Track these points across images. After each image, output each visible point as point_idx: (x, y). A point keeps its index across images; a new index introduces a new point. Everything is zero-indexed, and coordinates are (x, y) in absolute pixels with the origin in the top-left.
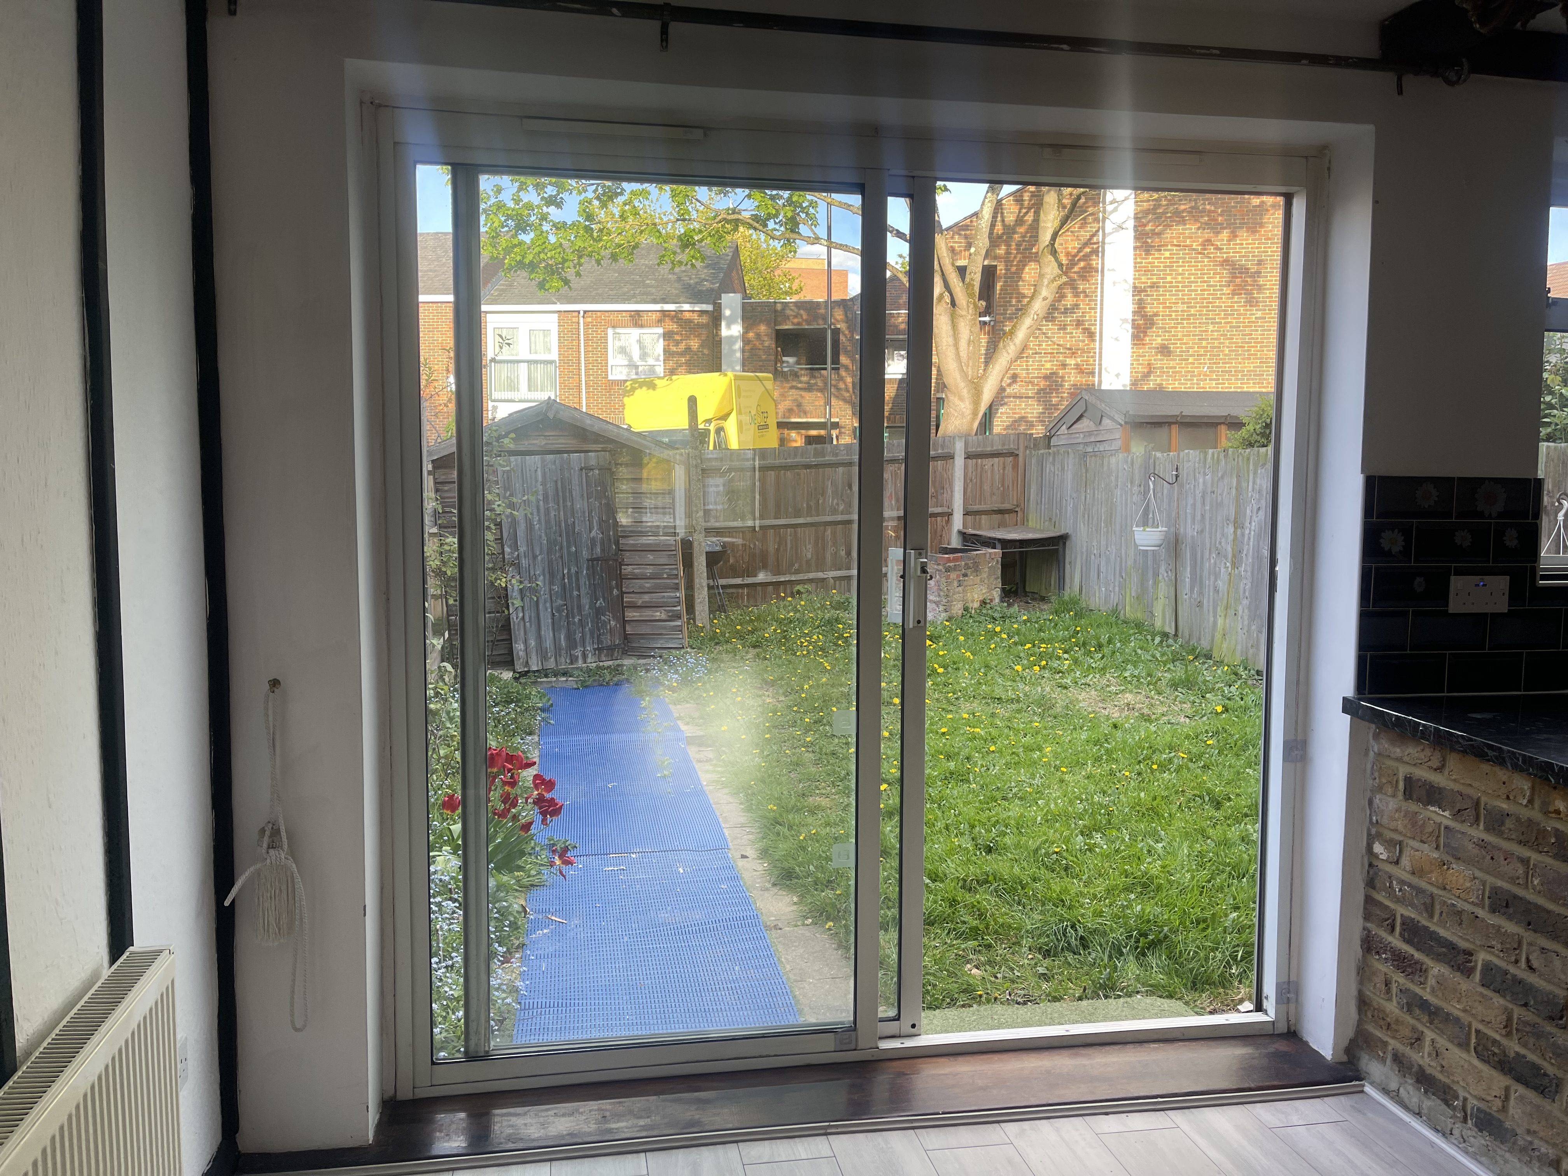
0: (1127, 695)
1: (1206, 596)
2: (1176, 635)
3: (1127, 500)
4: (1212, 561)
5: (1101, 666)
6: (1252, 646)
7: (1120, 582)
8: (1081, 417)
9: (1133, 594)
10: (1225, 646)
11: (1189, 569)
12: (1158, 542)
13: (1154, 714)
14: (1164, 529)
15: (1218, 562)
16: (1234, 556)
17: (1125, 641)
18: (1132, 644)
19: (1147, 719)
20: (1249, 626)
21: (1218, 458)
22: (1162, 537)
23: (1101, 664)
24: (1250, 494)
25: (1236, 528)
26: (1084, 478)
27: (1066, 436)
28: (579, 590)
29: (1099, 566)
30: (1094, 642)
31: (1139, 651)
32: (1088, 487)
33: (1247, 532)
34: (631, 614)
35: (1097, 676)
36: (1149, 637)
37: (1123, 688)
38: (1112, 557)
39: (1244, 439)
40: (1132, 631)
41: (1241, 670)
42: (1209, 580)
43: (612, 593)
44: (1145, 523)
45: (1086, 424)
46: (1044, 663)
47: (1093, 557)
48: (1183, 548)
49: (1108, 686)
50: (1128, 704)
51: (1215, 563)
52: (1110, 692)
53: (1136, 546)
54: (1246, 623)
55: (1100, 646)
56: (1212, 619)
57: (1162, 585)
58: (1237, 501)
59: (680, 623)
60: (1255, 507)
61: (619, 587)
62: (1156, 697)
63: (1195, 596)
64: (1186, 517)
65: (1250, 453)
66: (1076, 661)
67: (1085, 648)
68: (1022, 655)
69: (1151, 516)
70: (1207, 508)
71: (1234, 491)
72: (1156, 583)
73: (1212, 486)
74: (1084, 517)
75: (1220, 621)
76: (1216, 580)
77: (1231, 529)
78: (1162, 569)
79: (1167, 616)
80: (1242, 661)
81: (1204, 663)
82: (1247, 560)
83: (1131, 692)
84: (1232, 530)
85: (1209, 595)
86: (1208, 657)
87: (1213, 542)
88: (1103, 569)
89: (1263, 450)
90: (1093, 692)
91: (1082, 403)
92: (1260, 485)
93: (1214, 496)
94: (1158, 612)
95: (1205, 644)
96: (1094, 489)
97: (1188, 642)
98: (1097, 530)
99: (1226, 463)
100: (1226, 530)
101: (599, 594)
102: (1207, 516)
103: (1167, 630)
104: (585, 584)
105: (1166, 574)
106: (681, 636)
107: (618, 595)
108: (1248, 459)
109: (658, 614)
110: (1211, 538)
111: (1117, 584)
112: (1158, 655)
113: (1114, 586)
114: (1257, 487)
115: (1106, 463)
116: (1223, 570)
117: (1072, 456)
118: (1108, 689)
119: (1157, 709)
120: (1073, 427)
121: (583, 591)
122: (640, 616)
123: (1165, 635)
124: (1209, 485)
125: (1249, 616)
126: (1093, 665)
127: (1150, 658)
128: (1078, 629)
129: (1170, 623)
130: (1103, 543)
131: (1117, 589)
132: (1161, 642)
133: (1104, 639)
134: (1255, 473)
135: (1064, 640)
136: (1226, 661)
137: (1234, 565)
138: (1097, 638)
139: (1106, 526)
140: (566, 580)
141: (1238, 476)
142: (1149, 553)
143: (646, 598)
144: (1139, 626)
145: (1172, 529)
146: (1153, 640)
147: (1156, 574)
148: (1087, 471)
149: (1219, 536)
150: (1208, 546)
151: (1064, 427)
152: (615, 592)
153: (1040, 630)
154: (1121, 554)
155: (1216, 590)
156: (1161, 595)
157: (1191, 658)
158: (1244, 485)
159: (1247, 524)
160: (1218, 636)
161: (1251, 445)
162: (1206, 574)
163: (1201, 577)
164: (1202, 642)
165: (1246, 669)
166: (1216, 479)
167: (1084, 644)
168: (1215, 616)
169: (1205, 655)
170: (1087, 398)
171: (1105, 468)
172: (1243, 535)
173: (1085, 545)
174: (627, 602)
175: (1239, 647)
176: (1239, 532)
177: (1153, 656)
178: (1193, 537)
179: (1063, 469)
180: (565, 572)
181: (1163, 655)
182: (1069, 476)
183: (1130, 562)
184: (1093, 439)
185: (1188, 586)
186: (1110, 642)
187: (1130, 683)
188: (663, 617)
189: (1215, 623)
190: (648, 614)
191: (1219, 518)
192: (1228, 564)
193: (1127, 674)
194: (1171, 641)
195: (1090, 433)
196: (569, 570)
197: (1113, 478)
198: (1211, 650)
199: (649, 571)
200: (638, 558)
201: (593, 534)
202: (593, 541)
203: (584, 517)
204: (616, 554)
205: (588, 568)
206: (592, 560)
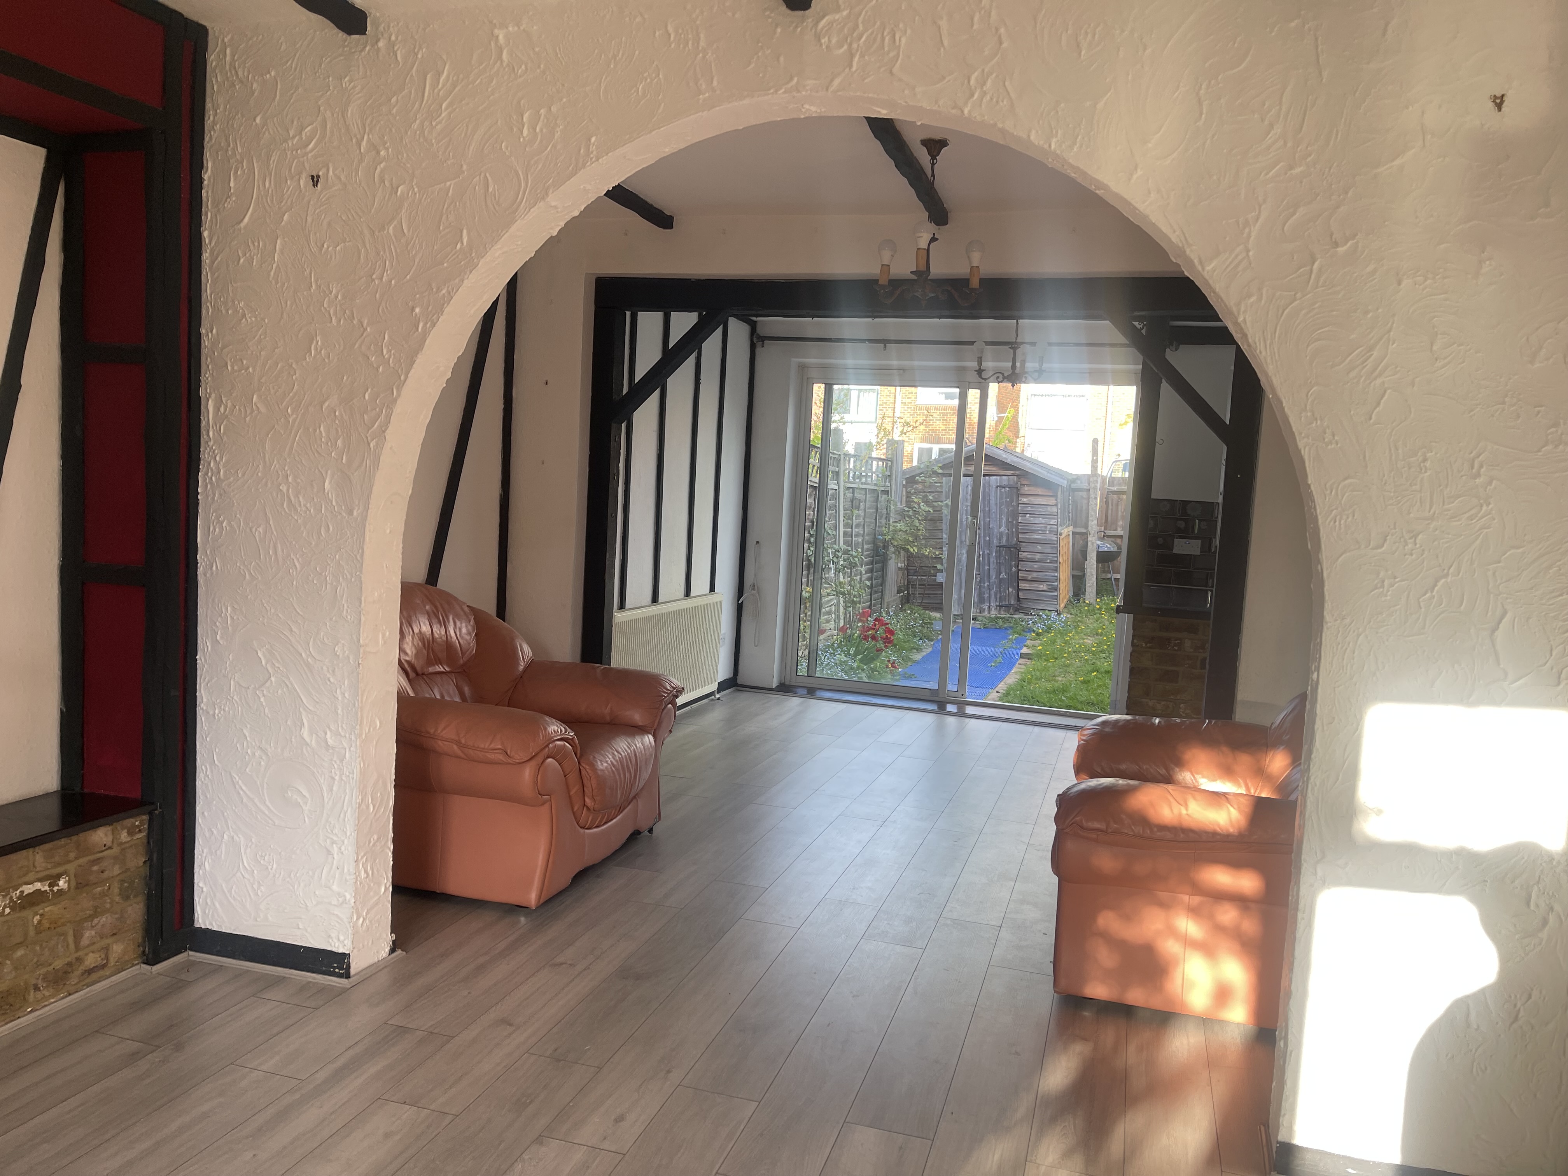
28: (989, 566)
34: (1023, 585)
43: (1011, 569)
59: (1056, 594)
61: (1017, 566)
101: (1003, 569)
104: (994, 561)
106: (1056, 603)
107: (1015, 571)
109: (1042, 586)
121: (992, 566)
122: (1030, 587)
140: (981, 559)
143: (1035, 575)
152: (1014, 569)
174: (1021, 577)
180: (981, 553)
188: (1045, 588)
190: (1035, 586)
196: (984, 552)
199: (1038, 556)
200: (1030, 548)
201: (1002, 529)
202: (1001, 534)
203: (996, 518)
204: (1016, 544)
205: (996, 552)
206: (1000, 547)
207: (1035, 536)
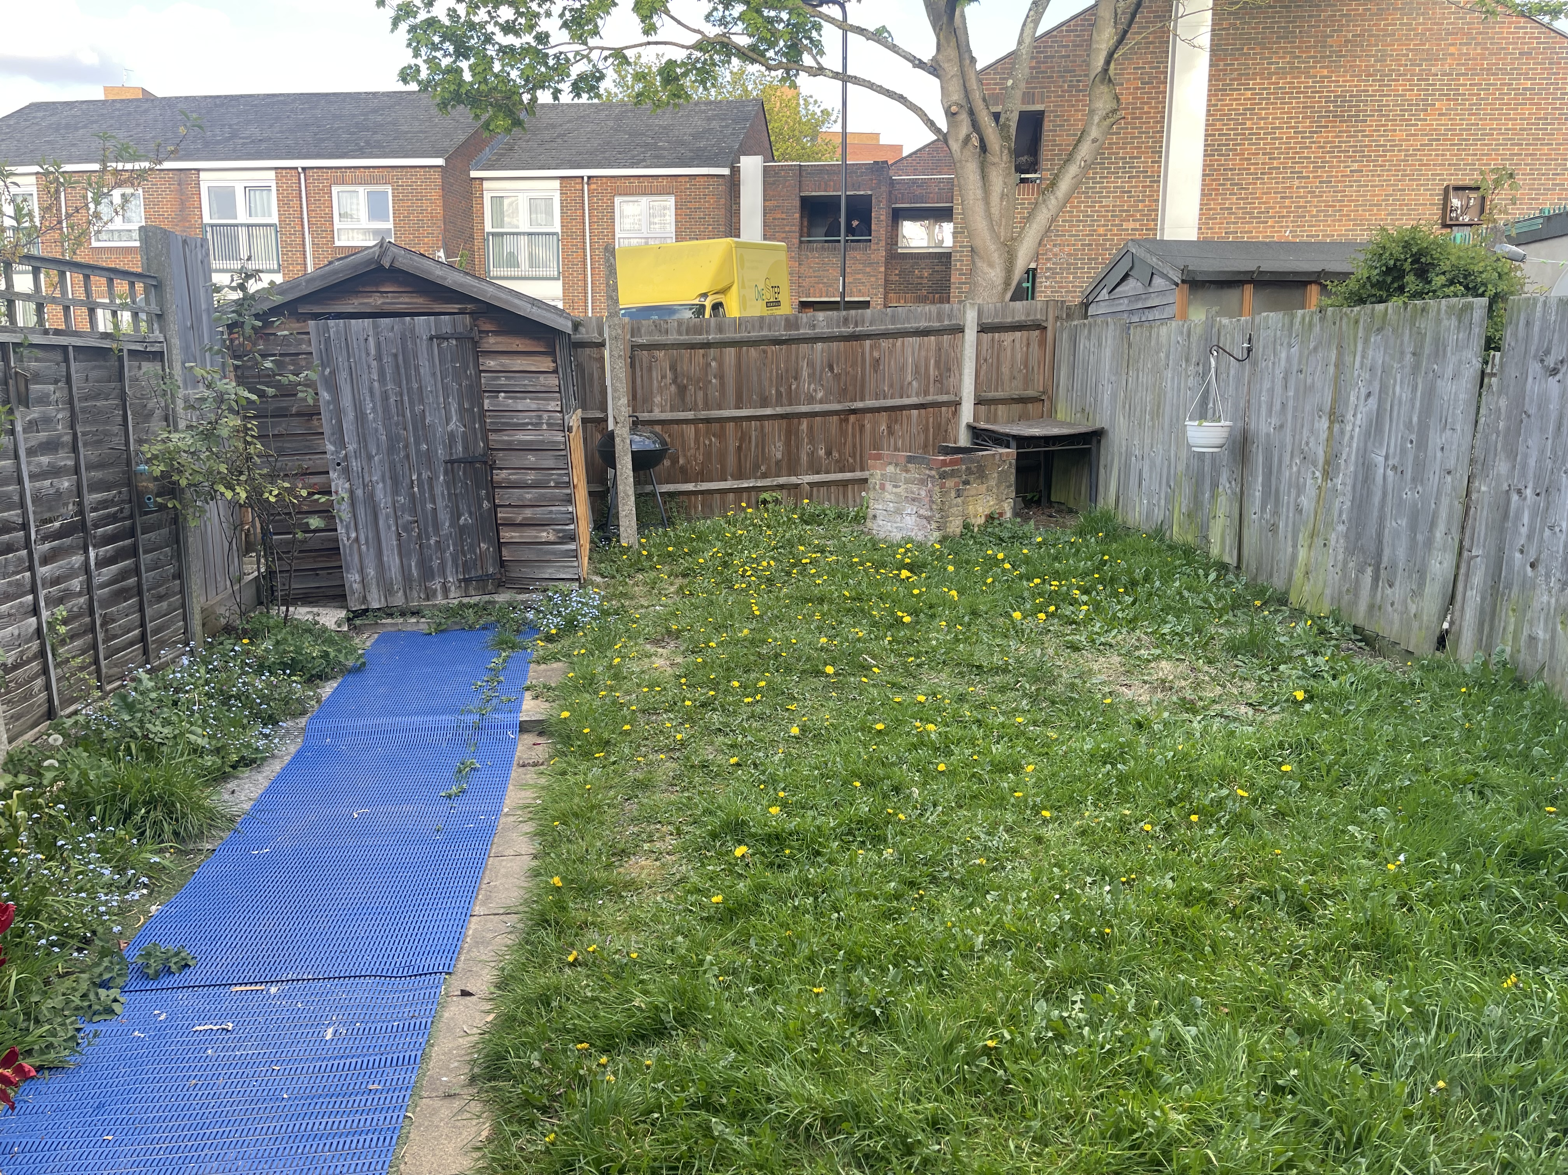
0: (1163, 664)
1: (1283, 517)
2: (1238, 567)
3: (1179, 384)
4: (1295, 469)
5: (1131, 615)
6: (1348, 590)
7: (1166, 493)
8: (1126, 277)
9: (1183, 510)
10: (1307, 588)
11: (1260, 479)
12: (1219, 441)
13: (1201, 699)
14: (1228, 423)
15: (1303, 470)
16: (1327, 462)
17: (1167, 579)
18: (1177, 584)
19: (1189, 707)
20: (1345, 563)
21: (1310, 322)
22: (1225, 435)
23: (1130, 613)
24: (1356, 373)
25: (1331, 422)
26: (1126, 357)
27: (1106, 303)
28: (435, 503)
29: (1141, 471)
30: (1124, 579)
31: (1186, 593)
32: (1131, 368)
33: (1349, 428)
34: (507, 535)
35: (1124, 631)
36: (1201, 572)
37: (1159, 651)
38: (1158, 461)
39: (1351, 293)
40: (1178, 562)
41: (1330, 626)
42: (1289, 496)
43: (480, 506)
44: (1203, 414)
45: (1131, 287)
46: (1052, 608)
47: (1134, 458)
48: (1254, 450)
49: (1137, 648)
50: (1163, 681)
51: (1299, 472)
52: (1139, 658)
53: (1189, 446)
54: (1340, 557)
55: (1134, 583)
56: (1290, 550)
57: (1223, 500)
58: (1336, 384)
59: (574, 547)
60: (1364, 392)
61: (491, 498)
62: (1206, 668)
63: (1267, 516)
64: (1260, 407)
65: (1359, 312)
66: (1097, 607)
67: (1112, 586)
68: (1026, 594)
69: (1211, 405)
70: (1291, 393)
71: (1332, 369)
72: (1214, 496)
73: (1300, 363)
74: (1124, 407)
75: (1302, 554)
76: (1298, 495)
77: (1324, 424)
78: (1223, 479)
79: (1228, 542)
80: (1332, 612)
81: (1277, 611)
82: (1347, 468)
83: (1170, 658)
84: (1326, 425)
85: (1287, 517)
86: (1282, 600)
87: (1297, 441)
88: (1145, 475)
89: (1380, 307)
90: (1116, 659)
91: (1128, 258)
92: (1373, 359)
93: (1302, 376)
94: (1215, 538)
95: (1278, 583)
96: (1138, 370)
97: (1255, 579)
98: (1139, 424)
99: (1322, 329)
100: (1316, 425)
101: (463, 507)
102: (1291, 404)
103: (1227, 559)
104: (443, 494)
105: (1228, 485)
106: (576, 564)
107: (490, 509)
108: (1357, 322)
109: (545, 534)
110: (1294, 436)
111: (1163, 495)
112: (1212, 599)
113: (1160, 498)
114: (1368, 362)
115: (1154, 336)
116: (1309, 482)
117: (1111, 327)
118: (1137, 653)
119: (1204, 689)
120: (1118, 289)
121: (440, 503)
122: (521, 537)
123: (1222, 567)
124: (1295, 362)
125: (1346, 548)
126: (1120, 615)
127: (1199, 603)
128: (1106, 557)
129: (1231, 551)
130: (1147, 441)
131: (1163, 502)
132: (1217, 579)
133: (1139, 574)
134: (1366, 341)
135: (1085, 574)
136: (1308, 609)
137: (1327, 475)
138: (1129, 571)
139: (1152, 419)
140: (416, 489)
141: (1340, 347)
142: (1207, 456)
143: (528, 513)
144: (1188, 552)
145: (1240, 424)
146: (1206, 576)
147: (1215, 485)
148: (1130, 345)
149: (1306, 433)
150: (1289, 449)
151: (1105, 291)
152: (486, 504)
153: (1056, 558)
154: (1170, 457)
155: (1299, 510)
156: (1220, 513)
157: (1258, 603)
158: (1348, 359)
159: (1349, 417)
160: (1298, 574)
161: (1362, 301)
162: (1284, 487)
163: (1277, 491)
164: (1275, 579)
165: (1337, 623)
166: (1306, 352)
167: (1113, 580)
168: (1295, 546)
169: (1278, 600)
170: (1134, 251)
171: (1153, 343)
172: (1342, 432)
173: (1124, 443)
174: (502, 518)
175: (1328, 592)
176: (1337, 427)
177: (1205, 601)
178: (1268, 435)
179: (1100, 345)
180: (414, 477)
181: (1218, 600)
182: (1107, 353)
183: (1181, 467)
184: (1140, 306)
185: (1258, 502)
186: (1147, 578)
187: (1169, 643)
188: (552, 538)
189: (1294, 557)
190: (530, 534)
191: (1308, 408)
192: (1318, 474)
193: (1166, 629)
194: (1231, 577)
195: (1137, 298)
196: (420, 475)
197: (1162, 355)
198: (1287, 592)
199: (531, 477)
200: (515, 460)
201: (452, 426)
202: (452, 436)
203: (438, 404)
204: (485, 455)
205: (446, 473)
206: (452, 462)
207: (521, 436)
